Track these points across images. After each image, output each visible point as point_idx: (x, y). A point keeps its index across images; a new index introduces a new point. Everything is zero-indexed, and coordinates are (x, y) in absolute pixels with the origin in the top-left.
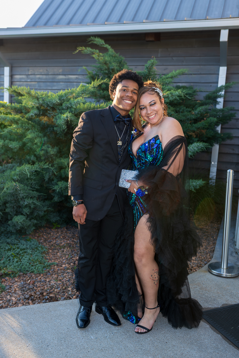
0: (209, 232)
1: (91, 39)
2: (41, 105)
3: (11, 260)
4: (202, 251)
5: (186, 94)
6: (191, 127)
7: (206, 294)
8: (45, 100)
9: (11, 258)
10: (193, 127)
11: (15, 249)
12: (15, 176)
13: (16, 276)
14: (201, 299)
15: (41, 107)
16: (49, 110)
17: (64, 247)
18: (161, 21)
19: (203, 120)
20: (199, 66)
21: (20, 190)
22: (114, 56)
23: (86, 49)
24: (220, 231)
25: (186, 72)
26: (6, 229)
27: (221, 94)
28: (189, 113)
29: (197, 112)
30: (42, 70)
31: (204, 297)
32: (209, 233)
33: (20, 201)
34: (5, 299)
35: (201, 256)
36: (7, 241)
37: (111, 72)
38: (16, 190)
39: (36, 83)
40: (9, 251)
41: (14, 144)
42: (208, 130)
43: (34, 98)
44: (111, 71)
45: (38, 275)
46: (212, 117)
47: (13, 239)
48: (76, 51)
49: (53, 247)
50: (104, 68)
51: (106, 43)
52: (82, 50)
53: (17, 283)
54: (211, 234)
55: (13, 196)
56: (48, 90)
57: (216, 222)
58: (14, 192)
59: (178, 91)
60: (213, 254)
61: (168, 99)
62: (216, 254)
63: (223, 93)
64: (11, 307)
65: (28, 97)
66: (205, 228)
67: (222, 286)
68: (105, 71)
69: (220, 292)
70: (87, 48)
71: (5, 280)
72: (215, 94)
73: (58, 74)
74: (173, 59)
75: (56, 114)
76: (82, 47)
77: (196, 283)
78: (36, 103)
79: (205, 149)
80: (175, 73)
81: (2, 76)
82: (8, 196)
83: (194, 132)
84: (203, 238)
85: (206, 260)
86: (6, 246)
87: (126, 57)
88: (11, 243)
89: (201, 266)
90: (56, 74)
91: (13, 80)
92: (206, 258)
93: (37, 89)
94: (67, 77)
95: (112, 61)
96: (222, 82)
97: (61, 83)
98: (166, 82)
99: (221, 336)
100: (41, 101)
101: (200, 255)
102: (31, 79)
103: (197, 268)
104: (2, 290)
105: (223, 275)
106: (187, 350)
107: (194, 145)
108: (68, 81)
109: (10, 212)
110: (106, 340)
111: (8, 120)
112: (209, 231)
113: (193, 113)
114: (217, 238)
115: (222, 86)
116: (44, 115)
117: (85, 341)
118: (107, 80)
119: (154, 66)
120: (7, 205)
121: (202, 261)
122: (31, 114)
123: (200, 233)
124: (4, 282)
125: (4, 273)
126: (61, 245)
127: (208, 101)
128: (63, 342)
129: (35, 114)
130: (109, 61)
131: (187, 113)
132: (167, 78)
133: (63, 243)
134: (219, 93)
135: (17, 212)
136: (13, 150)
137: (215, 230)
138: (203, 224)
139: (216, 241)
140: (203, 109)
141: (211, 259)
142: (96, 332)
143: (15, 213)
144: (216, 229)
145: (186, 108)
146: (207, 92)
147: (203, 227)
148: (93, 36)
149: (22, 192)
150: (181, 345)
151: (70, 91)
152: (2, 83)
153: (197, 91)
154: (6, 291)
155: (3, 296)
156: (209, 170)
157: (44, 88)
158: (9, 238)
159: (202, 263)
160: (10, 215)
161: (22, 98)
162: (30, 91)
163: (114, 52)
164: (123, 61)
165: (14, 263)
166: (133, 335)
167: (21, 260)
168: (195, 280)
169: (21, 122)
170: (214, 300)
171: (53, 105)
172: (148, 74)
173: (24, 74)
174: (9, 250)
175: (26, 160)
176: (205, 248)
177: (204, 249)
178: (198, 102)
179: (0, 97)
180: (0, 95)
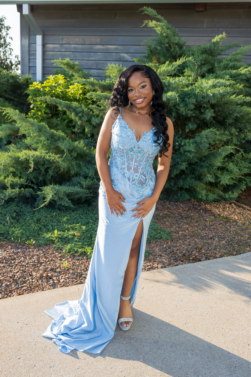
1: (144, 9)
17: (166, 217)
20: (245, 38)
22: (167, 27)
23: (152, 22)
30: (77, 39)
34: (157, 261)
39: (71, 53)
45: (167, 241)
48: (143, 24)
49: (156, 218)
50: (165, 42)
51: (158, 14)
68: (166, 45)
73: (96, 44)
74: (219, 30)
81: (33, 45)
90: (93, 44)
91: (45, 50)
94: (105, 47)
97: (99, 53)
98: (237, 58)
102: (66, 49)
108: (107, 52)
126: (161, 215)
132: (237, 54)
133: (161, 214)
155: (153, 258)
157: (80, 59)
173: (58, 43)
179: (30, 67)
180: (30, 65)
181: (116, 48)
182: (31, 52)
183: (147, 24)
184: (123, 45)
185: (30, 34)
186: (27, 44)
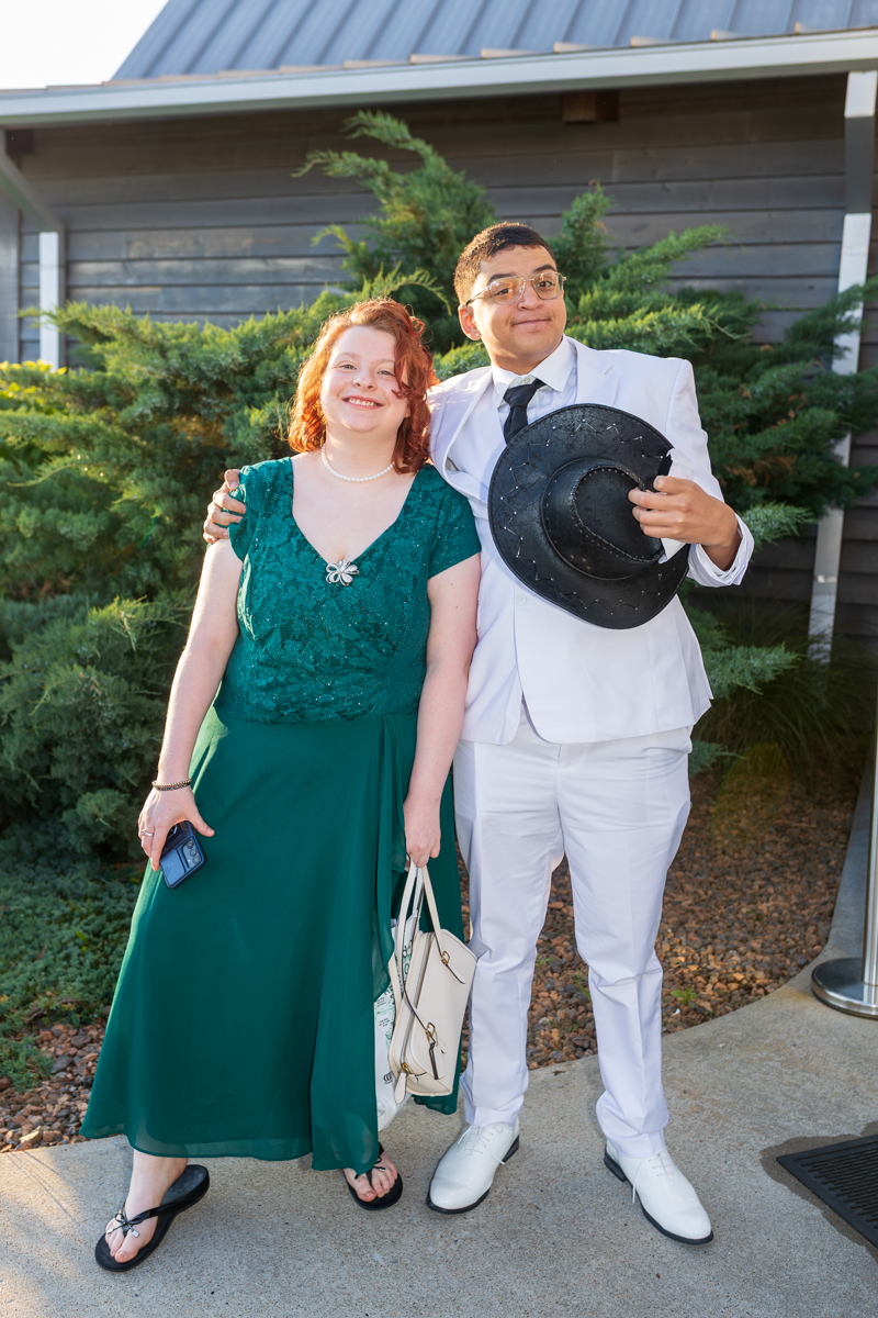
0: (810, 842)
1: (358, 122)
2: (177, 375)
3: (75, 956)
4: (788, 917)
5: (722, 323)
6: (738, 446)
7: (808, 1086)
8: (189, 354)
9: (75, 951)
10: (748, 448)
11: (87, 916)
12: (85, 643)
13: (91, 1020)
14: (789, 1102)
15: (174, 383)
16: (205, 392)
18: (619, 44)
19: (784, 421)
20: (764, 216)
21: (104, 697)
22: (444, 181)
23: (341, 157)
24: (851, 838)
25: (719, 238)
26: (56, 839)
27: (851, 317)
28: (729, 395)
29: (761, 389)
30: (178, 242)
31: (798, 1095)
32: (810, 845)
33: (103, 737)
34: (49, 1108)
35: (782, 937)
36: (59, 886)
37: (434, 245)
38: (89, 695)
39: (158, 290)
40: (66, 925)
41: (78, 525)
42: (804, 457)
43: (148, 349)
44: (435, 241)
46: (819, 406)
47: (78, 879)
48: (303, 166)
50: (410, 230)
51: (414, 135)
52: (324, 161)
53: (95, 1045)
54: (820, 849)
55: (79, 718)
56: (201, 317)
57: (837, 803)
58: (80, 703)
59: (689, 311)
60: (828, 927)
61: (653, 342)
62: (842, 927)
63: (857, 314)
64: (74, 1139)
65: (126, 344)
66: (796, 827)
67: (869, 1051)
68: (412, 242)
69: (860, 1077)
70: (345, 155)
71: (50, 1037)
72: (829, 320)
73: (239, 254)
74: (666, 189)
75: (233, 406)
76: (324, 150)
77: (768, 1041)
78: (156, 368)
79: (794, 528)
80: (675, 243)
81: (32, 267)
82: (58, 720)
83: (750, 464)
84: (788, 865)
85: (804, 951)
86: (54, 904)
87: (489, 187)
88: (73, 893)
89: (783, 975)
90: (230, 255)
91: (72, 283)
92: (801, 942)
93: (160, 313)
94: (272, 265)
95: (439, 200)
96: (853, 271)
97: (250, 289)
98: (643, 277)
99: (869, 1250)
100: (174, 360)
101: (781, 933)
102: (140, 276)
103: (771, 981)
104: (41, 1072)
105: (870, 1008)
106: (741, 1308)
107: (753, 515)
108: (276, 280)
109: (67, 778)
110: (431, 1269)
111: (53, 433)
112: (811, 838)
113: (747, 392)
114: (843, 864)
115: (855, 289)
116: (187, 410)
117: (352, 1274)
118: (420, 275)
119: (596, 217)
120: (58, 752)
121: (787, 955)
122: (140, 409)
123: (778, 846)
124: (49, 1041)
125: (47, 1008)
127: (801, 346)
128: (268, 1276)
129: (155, 410)
130: (428, 201)
131: (721, 393)
132: (647, 263)
134: (843, 314)
135: (92, 776)
136: (74, 546)
137: (833, 834)
138: (788, 810)
139: (840, 875)
140: (784, 376)
141: (823, 946)
142: (394, 1235)
143: (85, 780)
144: (836, 829)
145: (720, 374)
146: (798, 310)
147: (787, 822)
148: (365, 112)
149: (110, 705)
150: (718, 1288)
151: (283, 321)
152: (33, 292)
153: (761, 310)
154: (53, 1078)
156: (806, 607)
157: (188, 310)
158: (65, 875)
159: (788, 961)
160: (68, 787)
161: (103, 349)
162: (134, 322)
163: (444, 167)
164: (478, 201)
165: (84, 970)
166: (533, 1249)
167: (111, 958)
168: (764, 1031)
169: (102, 438)
170: (840, 1108)
171: (220, 373)
172: (574, 249)
173: (113, 257)
174: (67, 918)
175: (123, 582)
176: (797, 905)
177: (794, 908)
178: (762, 348)
179: (26, 345)
180: (26, 336)
181: (307, 268)
182: (28, 293)
183: (326, 164)
184: (331, 256)
185: (24, 230)
186: (14, 265)
